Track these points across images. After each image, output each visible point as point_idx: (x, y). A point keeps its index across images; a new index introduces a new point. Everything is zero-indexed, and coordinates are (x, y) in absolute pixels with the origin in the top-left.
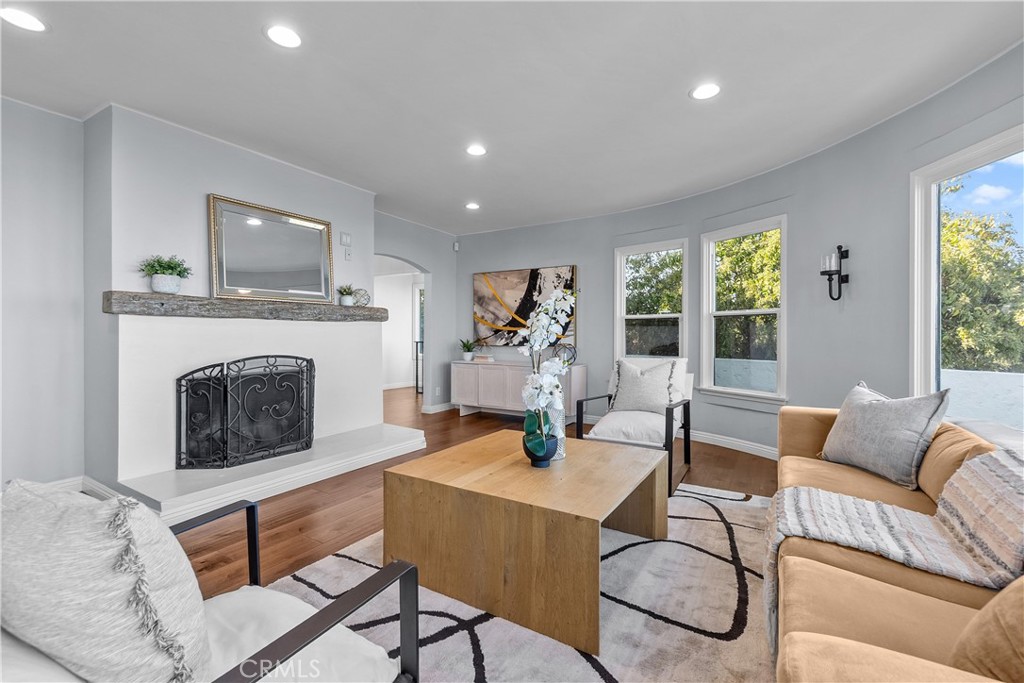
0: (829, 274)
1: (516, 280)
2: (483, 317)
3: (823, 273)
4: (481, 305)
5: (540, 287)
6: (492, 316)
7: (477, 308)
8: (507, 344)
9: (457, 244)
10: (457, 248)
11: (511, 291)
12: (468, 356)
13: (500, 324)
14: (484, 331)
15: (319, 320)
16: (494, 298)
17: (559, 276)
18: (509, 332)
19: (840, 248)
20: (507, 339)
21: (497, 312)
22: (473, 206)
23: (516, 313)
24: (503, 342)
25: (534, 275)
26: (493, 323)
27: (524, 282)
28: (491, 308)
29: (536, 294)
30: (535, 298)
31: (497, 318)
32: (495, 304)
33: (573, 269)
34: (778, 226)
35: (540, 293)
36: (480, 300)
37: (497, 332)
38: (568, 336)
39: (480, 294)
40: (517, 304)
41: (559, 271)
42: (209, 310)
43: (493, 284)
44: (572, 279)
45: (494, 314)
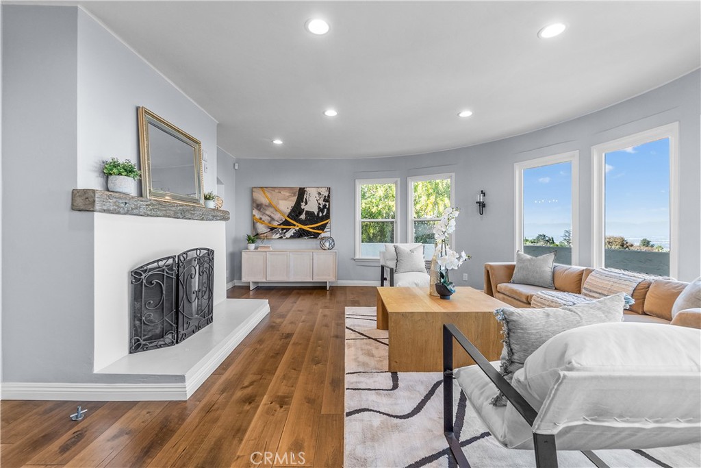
0: (479, 203)
1: (288, 194)
2: (261, 219)
3: (477, 203)
4: (259, 210)
5: (306, 200)
6: (269, 219)
7: (255, 212)
8: (281, 237)
9: (237, 165)
10: (236, 167)
11: (284, 201)
12: (252, 246)
13: (275, 224)
14: (262, 228)
15: (202, 219)
16: (270, 205)
17: (320, 194)
18: (283, 229)
19: (482, 191)
20: (280, 234)
21: (272, 215)
22: (278, 142)
23: (288, 216)
24: (278, 236)
25: (302, 192)
26: (270, 223)
27: (294, 195)
28: (268, 213)
29: (303, 204)
30: (303, 207)
31: (273, 219)
32: (271, 209)
33: (329, 190)
34: (451, 177)
35: (306, 203)
36: (259, 206)
37: (272, 229)
38: (326, 232)
39: (258, 202)
40: (289, 211)
41: (320, 190)
42: (151, 210)
43: (268, 195)
44: (329, 196)
45: (270, 216)
